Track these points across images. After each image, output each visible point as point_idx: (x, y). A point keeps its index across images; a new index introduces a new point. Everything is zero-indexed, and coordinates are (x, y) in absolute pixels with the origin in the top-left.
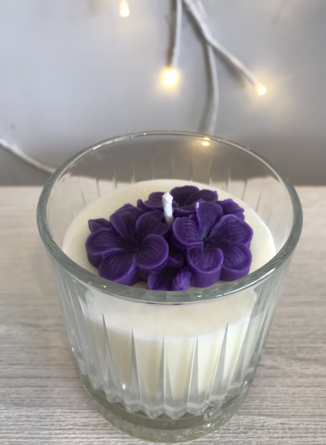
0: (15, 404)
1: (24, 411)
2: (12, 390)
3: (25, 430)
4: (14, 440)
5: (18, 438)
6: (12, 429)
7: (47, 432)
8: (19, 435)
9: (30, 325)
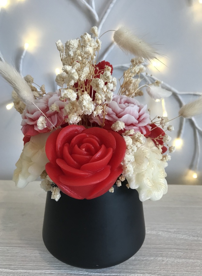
0: (178, 258)
1: (184, 260)
2: (173, 253)
3: (188, 267)
4: (186, 270)
5: (187, 269)
6: (182, 266)
7: (199, 267)
8: (187, 268)
9: (166, 231)
